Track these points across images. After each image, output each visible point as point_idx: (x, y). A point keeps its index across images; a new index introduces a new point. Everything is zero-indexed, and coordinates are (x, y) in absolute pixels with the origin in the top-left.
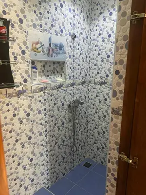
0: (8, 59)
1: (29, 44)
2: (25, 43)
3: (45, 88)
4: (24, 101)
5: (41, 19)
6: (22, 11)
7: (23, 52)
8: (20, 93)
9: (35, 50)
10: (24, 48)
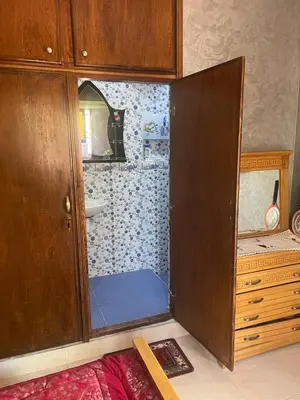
0: (122, 139)
1: (142, 126)
2: (138, 125)
3: (157, 166)
4: (134, 175)
5: (154, 102)
6: (137, 99)
7: (136, 133)
8: (130, 168)
9: (148, 130)
10: (137, 129)
